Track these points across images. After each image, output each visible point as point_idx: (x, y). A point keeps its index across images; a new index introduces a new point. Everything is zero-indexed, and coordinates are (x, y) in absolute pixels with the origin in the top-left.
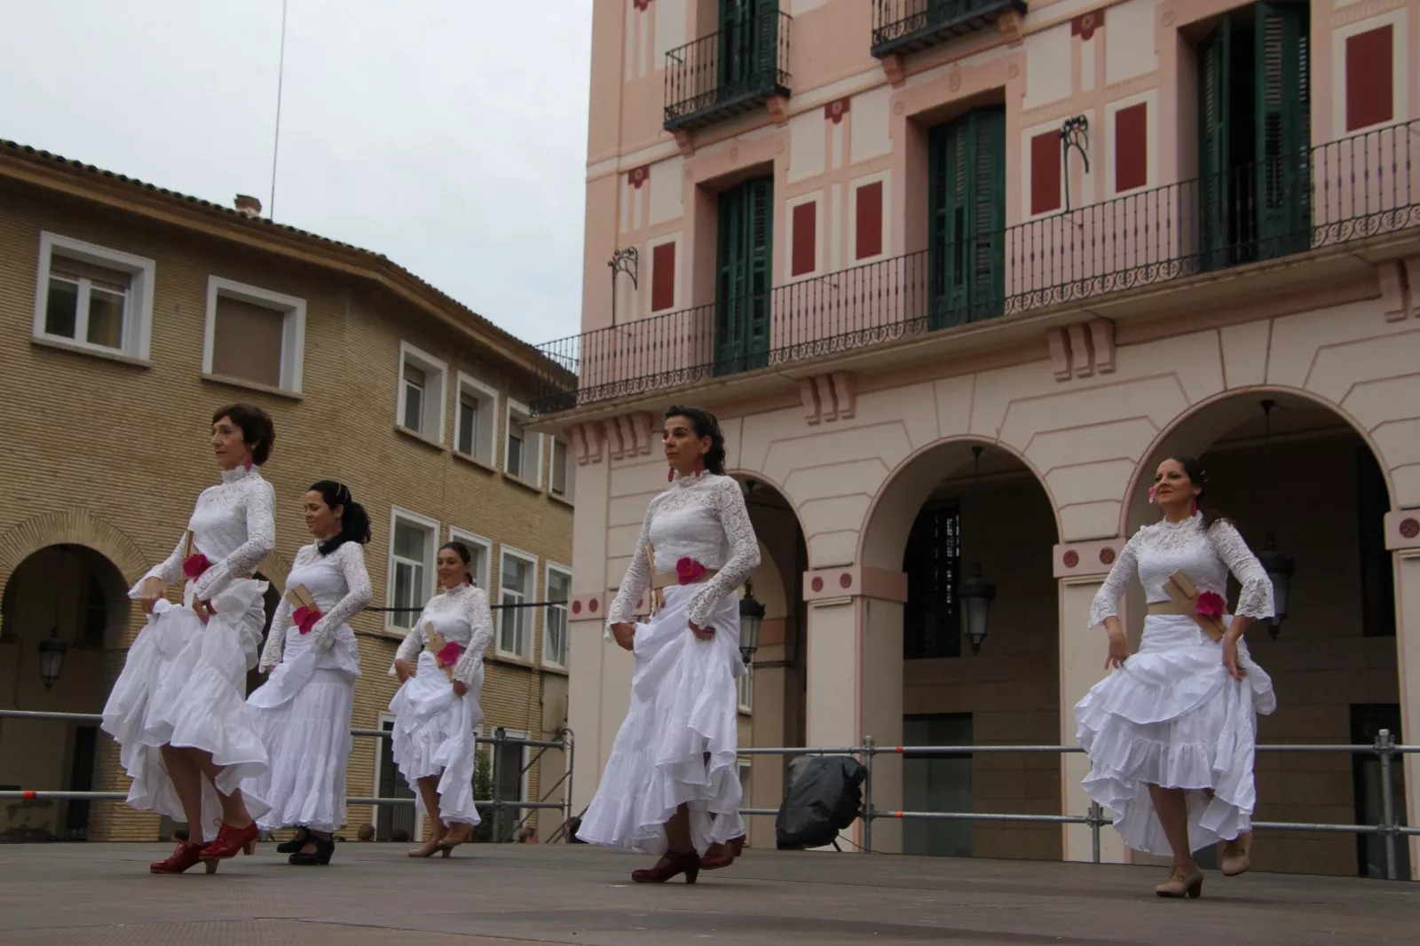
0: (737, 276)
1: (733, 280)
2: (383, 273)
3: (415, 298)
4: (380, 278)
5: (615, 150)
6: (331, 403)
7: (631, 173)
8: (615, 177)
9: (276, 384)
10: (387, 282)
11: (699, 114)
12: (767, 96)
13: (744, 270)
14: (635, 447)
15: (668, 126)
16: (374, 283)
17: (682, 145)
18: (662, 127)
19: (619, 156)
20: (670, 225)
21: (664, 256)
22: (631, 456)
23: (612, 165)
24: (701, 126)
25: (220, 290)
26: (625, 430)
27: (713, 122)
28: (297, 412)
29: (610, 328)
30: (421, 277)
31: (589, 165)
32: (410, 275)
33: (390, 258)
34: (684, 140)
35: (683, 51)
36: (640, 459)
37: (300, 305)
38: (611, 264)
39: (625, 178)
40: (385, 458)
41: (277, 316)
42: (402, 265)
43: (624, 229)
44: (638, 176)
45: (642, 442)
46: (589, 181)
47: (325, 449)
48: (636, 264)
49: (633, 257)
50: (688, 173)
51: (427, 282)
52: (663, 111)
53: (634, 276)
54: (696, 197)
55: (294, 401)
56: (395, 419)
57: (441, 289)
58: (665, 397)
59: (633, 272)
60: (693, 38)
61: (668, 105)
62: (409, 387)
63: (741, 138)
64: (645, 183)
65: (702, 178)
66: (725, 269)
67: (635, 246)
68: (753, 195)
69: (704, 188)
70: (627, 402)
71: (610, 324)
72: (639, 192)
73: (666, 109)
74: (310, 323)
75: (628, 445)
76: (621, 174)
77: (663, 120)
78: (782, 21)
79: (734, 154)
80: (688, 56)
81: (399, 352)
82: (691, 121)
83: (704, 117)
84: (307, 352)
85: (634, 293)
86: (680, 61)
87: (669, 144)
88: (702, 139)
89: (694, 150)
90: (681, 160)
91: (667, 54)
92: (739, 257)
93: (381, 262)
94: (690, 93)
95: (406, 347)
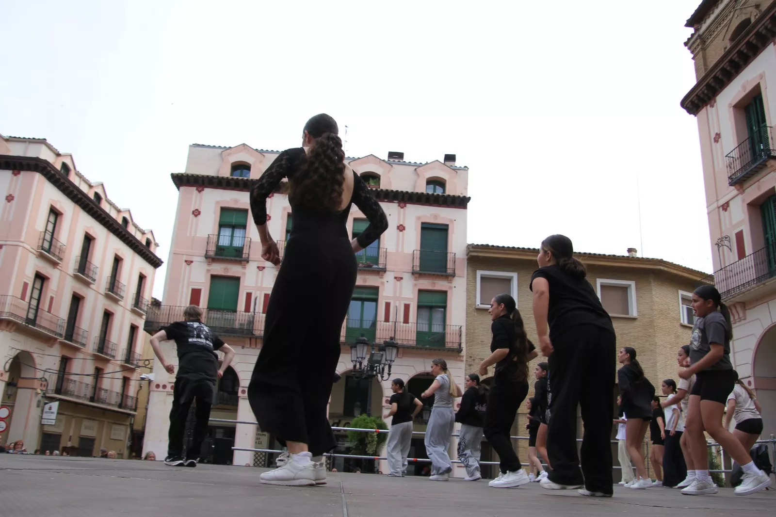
0: (772, 238)
1: (770, 240)
2: (663, 266)
3: (680, 273)
4: (662, 268)
5: (715, 199)
6: (650, 318)
7: (723, 206)
8: (717, 209)
9: (627, 313)
10: (666, 269)
11: (741, 176)
12: (765, 161)
13: (773, 235)
14: (739, 318)
15: (731, 184)
16: (660, 270)
17: (738, 190)
18: (728, 185)
19: (717, 201)
20: (740, 223)
21: (740, 236)
22: (739, 321)
23: (715, 205)
24: (745, 181)
25: (601, 283)
26: (734, 311)
27: (749, 177)
28: (636, 323)
29: (720, 270)
30: (681, 265)
31: (707, 207)
32: (675, 265)
33: (664, 260)
34: (739, 187)
35: (731, 153)
36: (743, 322)
37: (632, 284)
38: (716, 244)
39: (721, 209)
40: (677, 337)
41: (625, 289)
42: (671, 261)
43: (723, 229)
44: (725, 207)
45: (741, 315)
46: (708, 214)
47: (650, 336)
48: (730, 242)
49: (728, 239)
50: (743, 201)
51: (684, 266)
52: (728, 179)
53: (730, 247)
54: (748, 209)
55: (634, 319)
56: (680, 320)
57: (691, 268)
58: (743, 294)
59: (728, 245)
60: (737, 146)
61: (729, 176)
62: (687, 308)
63: (761, 181)
64: (728, 209)
65: (749, 201)
66: (767, 236)
67: (728, 235)
68: (772, 203)
69: (752, 205)
70: (730, 299)
71: (720, 268)
72: (727, 212)
73: (729, 178)
74: (637, 289)
75: (736, 317)
76: (719, 208)
77: (728, 182)
78: (769, 129)
79: (759, 188)
80: (735, 154)
81: (678, 295)
82: (739, 179)
83: (743, 176)
84: (638, 300)
85: (731, 254)
86: (733, 157)
87: (733, 191)
88: (746, 185)
89: (744, 191)
90: (740, 196)
91: (726, 156)
92: (771, 230)
93: (661, 262)
94: (739, 167)
95: (681, 292)
